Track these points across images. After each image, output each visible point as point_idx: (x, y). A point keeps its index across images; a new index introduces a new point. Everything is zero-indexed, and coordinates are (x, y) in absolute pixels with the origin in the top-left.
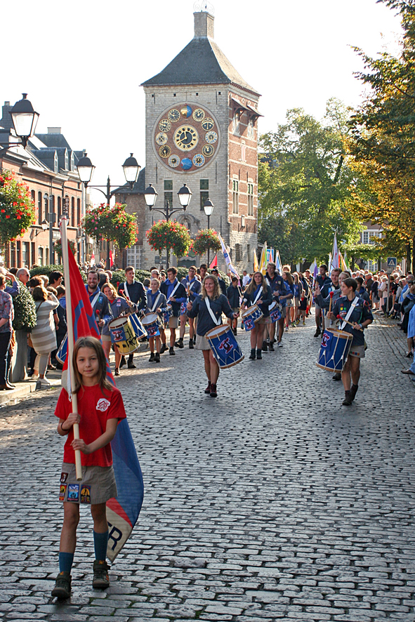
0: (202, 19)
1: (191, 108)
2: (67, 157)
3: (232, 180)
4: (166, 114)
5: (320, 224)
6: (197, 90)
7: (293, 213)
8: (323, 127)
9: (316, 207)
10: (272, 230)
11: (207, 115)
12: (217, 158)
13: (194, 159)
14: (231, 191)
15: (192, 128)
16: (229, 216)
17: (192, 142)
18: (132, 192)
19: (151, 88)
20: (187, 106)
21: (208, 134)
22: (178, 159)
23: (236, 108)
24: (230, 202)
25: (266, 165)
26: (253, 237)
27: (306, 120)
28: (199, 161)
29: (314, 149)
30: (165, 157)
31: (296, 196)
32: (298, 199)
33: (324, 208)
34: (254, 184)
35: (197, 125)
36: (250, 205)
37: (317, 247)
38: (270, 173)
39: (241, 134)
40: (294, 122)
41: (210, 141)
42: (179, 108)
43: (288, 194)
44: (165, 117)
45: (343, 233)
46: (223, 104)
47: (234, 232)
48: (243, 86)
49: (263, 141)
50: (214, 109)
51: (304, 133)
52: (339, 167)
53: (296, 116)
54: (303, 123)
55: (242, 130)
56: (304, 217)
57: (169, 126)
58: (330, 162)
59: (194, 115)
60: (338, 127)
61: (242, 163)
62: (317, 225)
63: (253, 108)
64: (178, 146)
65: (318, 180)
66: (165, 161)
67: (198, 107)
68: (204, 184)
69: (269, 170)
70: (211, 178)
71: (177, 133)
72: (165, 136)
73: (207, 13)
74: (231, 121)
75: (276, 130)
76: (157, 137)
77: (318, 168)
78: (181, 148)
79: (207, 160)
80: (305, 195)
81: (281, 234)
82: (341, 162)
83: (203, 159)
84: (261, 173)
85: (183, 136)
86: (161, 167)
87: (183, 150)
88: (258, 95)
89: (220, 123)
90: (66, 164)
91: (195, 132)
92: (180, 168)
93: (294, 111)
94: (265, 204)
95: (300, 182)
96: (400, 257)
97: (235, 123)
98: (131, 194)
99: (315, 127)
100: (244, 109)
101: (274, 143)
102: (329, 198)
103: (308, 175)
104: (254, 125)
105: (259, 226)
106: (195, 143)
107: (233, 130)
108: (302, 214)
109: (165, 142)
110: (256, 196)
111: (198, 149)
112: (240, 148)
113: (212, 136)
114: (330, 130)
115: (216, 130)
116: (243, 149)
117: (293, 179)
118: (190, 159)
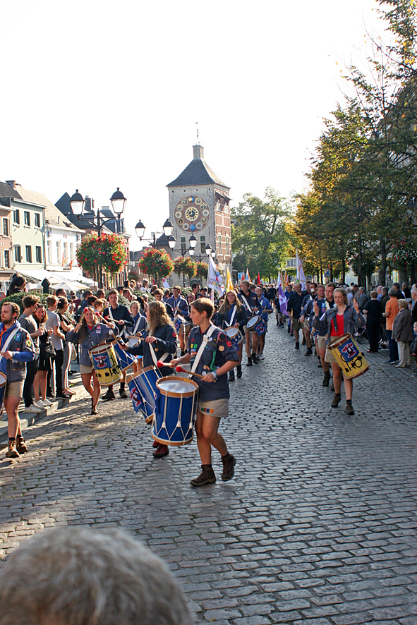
0: (197, 149)
1: (194, 198)
2: (121, 225)
3: (218, 235)
4: (180, 201)
5: (265, 257)
6: (197, 188)
7: (250, 251)
8: (264, 203)
9: (262, 248)
10: (239, 262)
11: (203, 201)
12: (209, 224)
13: (197, 225)
14: (217, 241)
15: (195, 209)
16: (217, 255)
17: (195, 216)
18: (163, 242)
19: (172, 188)
20: (191, 196)
21: (204, 211)
22: (188, 225)
23: (218, 197)
24: (217, 247)
25: (233, 225)
26: (230, 266)
27: (254, 199)
28: (199, 226)
29: (260, 215)
30: (180, 224)
32: (251, 244)
33: (266, 248)
34: (229, 237)
35: (198, 207)
36: (228, 249)
37: (264, 270)
38: (236, 229)
39: (221, 210)
40: (248, 201)
41: (205, 215)
42: (188, 198)
43: (246, 241)
44: (180, 203)
45: (278, 262)
46: (211, 195)
47: (220, 264)
48: (221, 184)
49: (231, 212)
50: (207, 198)
51: (254, 207)
53: (249, 197)
54: (253, 201)
55: (222, 208)
56: (255, 253)
57: (182, 207)
58: (269, 222)
59: (196, 201)
60: (272, 203)
61: (223, 226)
62: (263, 258)
63: (227, 196)
64: (187, 218)
65: (262, 232)
66: (181, 227)
67: (198, 197)
68: (203, 238)
70: (206, 235)
71: (186, 211)
72: (180, 213)
73: (200, 146)
74: (216, 204)
75: (238, 206)
76: (176, 214)
77: (262, 226)
78: (189, 219)
79: (204, 225)
80: (255, 241)
81: (244, 264)
83: (202, 225)
84: (232, 230)
85: (190, 213)
86: (179, 230)
87: (191, 220)
88: (229, 189)
89: (210, 205)
90: (121, 229)
91: (197, 210)
92: (189, 230)
93: (248, 195)
94: (234, 247)
95: (253, 234)
96: (313, 275)
97: (218, 205)
98: (161, 245)
99: (260, 203)
100: (223, 197)
101: (237, 213)
102: (269, 242)
103: (257, 230)
104: (227, 205)
105: (233, 260)
106: (197, 217)
107: (217, 209)
108: (254, 251)
109: (180, 216)
110: (230, 243)
111: (198, 220)
112: (221, 218)
113: (206, 212)
114: (268, 204)
115: (208, 209)
116: (223, 218)
117: (249, 232)
118: (195, 225)
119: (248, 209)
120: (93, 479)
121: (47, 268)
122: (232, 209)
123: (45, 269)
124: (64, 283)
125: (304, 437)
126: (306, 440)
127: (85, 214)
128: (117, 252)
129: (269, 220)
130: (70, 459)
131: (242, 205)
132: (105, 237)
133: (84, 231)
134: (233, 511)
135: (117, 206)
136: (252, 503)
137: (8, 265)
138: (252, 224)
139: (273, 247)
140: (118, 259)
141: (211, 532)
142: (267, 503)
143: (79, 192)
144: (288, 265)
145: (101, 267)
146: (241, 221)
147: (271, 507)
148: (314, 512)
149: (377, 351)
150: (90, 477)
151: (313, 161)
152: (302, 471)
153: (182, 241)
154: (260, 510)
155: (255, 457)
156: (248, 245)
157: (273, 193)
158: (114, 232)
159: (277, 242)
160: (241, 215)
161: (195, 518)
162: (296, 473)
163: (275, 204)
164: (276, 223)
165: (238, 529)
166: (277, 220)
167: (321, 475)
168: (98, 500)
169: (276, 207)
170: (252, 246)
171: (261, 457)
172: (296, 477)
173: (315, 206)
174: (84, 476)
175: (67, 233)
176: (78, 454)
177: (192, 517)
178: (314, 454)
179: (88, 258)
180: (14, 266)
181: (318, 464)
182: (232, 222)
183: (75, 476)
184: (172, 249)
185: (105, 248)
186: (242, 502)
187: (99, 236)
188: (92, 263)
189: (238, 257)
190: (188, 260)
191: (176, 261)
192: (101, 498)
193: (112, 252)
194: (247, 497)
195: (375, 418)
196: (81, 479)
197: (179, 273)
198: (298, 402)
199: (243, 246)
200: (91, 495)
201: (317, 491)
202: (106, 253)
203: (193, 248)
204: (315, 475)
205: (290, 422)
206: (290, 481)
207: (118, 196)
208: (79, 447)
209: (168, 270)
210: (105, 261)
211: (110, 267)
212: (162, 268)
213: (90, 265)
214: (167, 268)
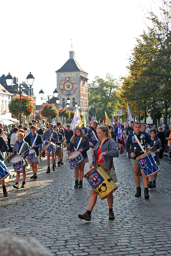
0: (71, 53)
1: (70, 78)
2: (32, 92)
3: (81, 98)
4: (62, 80)
5: (105, 109)
6: (71, 73)
7: (98, 106)
8: (105, 81)
9: (104, 104)
10: (92, 111)
11: (74, 80)
12: (77, 92)
13: (71, 92)
14: (81, 101)
15: (70, 84)
16: (81, 108)
17: (70, 87)
18: (53, 100)
19: (58, 73)
20: (68, 77)
21: (74, 85)
22: (66, 92)
23: (82, 78)
24: (81, 104)
25: (89, 92)
26: (87, 113)
27: (100, 79)
29: (103, 87)
30: (62, 92)
31: (98, 101)
32: (99, 102)
33: (106, 104)
34: (87, 99)
35: (71, 83)
36: (86, 105)
38: (91, 95)
39: (83, 85)
40: (97, 80)
41: (75, 87)
42: (66, 78)
43: (96, 100)
44: (62, 81)
45: (112, 111)
46: (78, 77)
47: (82, 112)
48: (84, 71)
49: (88, 86)
50: (76, 78)
51: (100, 83)
52: (110, 93)
54: (100, 80)
55: (84, 84)
57: (63, 83)
58: (108, 91)
59: (70, 80)
60: (110, 81)
61: (84, 93)
63: (86, 77)
64: (66, 89)
65: (104, 96)
66: (63, 93)
67: (71, 78)
68: (74, 99)
69: (90, 94)
70: (75, 97)
71: (66, 85)
72: (62, 86)
73: (73, 52)
74: (81, 82)
75: (92, 83)
76: (60, 86)
77: (104, 93)
78: (67, 89)
79: (74, 92)
80: (101, 101)
81: (95, 112)
82: (111, 91)
83: (73, 92)
84: (89, 95)
86: (62, 95)
87: (68, 90)
88: (88, 74)
89: (78, 82)
90: (32, 93)
91: (71, 85)
92: (67, 95)
93: (97, 77)
94: (90, 103)
95: (99, 97)
97: (82, 82)
98: (52, 102)
99: (103, 81)
100: (84, 78)
101: (91, 86)
102: (108, 102)
103: (101, 95)
104: (87, 82)
105: (89, 110)
106: (71, 88)
107: (81, 84)
108: (100, 106)
109: (62, 88)
110: (88, 102)
111: (72, 89)
112: (83, 89)
113: (75, 86)
114: (107, 82)
115: (76, 84)
116: (84, 89)
117: (97, 96)
118: (70, 92)
119: (97, 85)
120: (15, 222)
122: (89, 84)
124: (2, 121)
125: (124, 202)
126: (125, 203)
127: (13, 85)
128: (29, 105)
129: (108, 90)
130: (3, 212)
131: (94, 82)
132: (23, 97)
133: (13, 94)
134: (86, 239)
135: (29, 82)
136: (97, 235)
138: (99, 92)
139: (110, 104)
140: (30, 109)
141: (75, 250)
142: (104, 235)
143: (10, 74)
144: (117, 113)
145: (21, 113)
146: (93, 90)
147: (106, 237)
148: (128, 240)
149: (162, 158)
150: (13, 221)
151: (130, 60)
152: (123, 219)
153: (63, 100)
154: (101, 238)
155: (98, 211)
156: (97, 103)
157: (110, 76)
158: (28, 95)
159: (111, 101)
160: (94, 87)
161: (67, 242)
162: (119, 220)
163: (111, 82)
164: (111, 92)
165: (89, 248)
166: (112, 90)
167: (132, 221)
168: (17, 233)
169: (111, 84)
170: (99, 103)
171: (102, 211)
172: (120, 222)
173: (131, 83)
174: (10, 220)
175: (4, 95)
176: (7, 209)
177: (65, 242)
178: (129, 210)
179: (14, 108)
181: (131, 215)
182: (89, 91)
183: (5, 220)
184: (58, 104)
185: (23, 103)
186: (91, 234)
187: (20, 97)
188: (16, 111)
189: (92, 109)
190: (66, 110)
191: (60, 111)
192: (19, 231)
193: (27, 105)
194: (94, 232)
195: (161, 192)
196: (8, 222)
197: (61, 117)
198: (121, 183)
199: (94, 103)
200: (13, 230)
201: (130, 229)
202: (24, 106)
203: (68, 104)
204: (129, 221)
205: (117, 193)
206: (116, 224)
207: (30, 76)
208: (8, 205)
209: (56, 115)
210: (23, 110)
211: (26, 113)
212: (53, 114)
213: (16, 112)
214: (55, 114)
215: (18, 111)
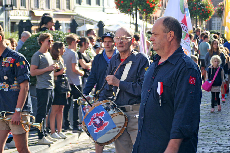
121: (105, 10)
123: (103, 11)
137: (69, 7)
140: (153, 2)
145: (136, 9)
180: (74, 8)
188: (128, 5)
209: (208, 14)
210: (140, 4)
211: (145, 10)
212: (203, 12)
213: (127, 7)
214: (207, 12)
215: (130, 5)
